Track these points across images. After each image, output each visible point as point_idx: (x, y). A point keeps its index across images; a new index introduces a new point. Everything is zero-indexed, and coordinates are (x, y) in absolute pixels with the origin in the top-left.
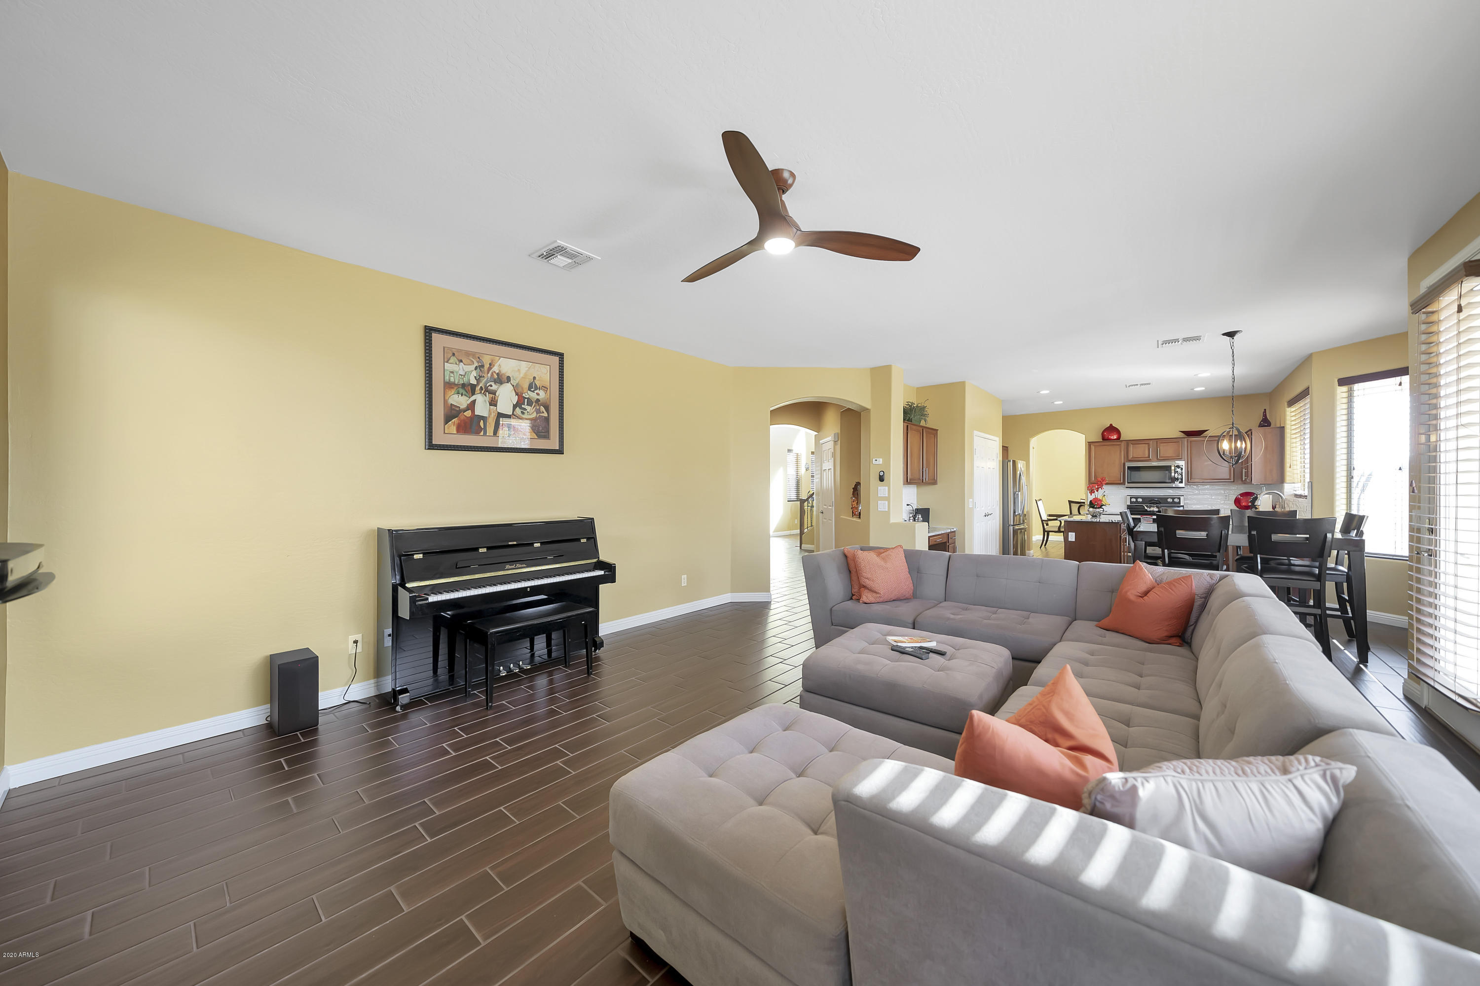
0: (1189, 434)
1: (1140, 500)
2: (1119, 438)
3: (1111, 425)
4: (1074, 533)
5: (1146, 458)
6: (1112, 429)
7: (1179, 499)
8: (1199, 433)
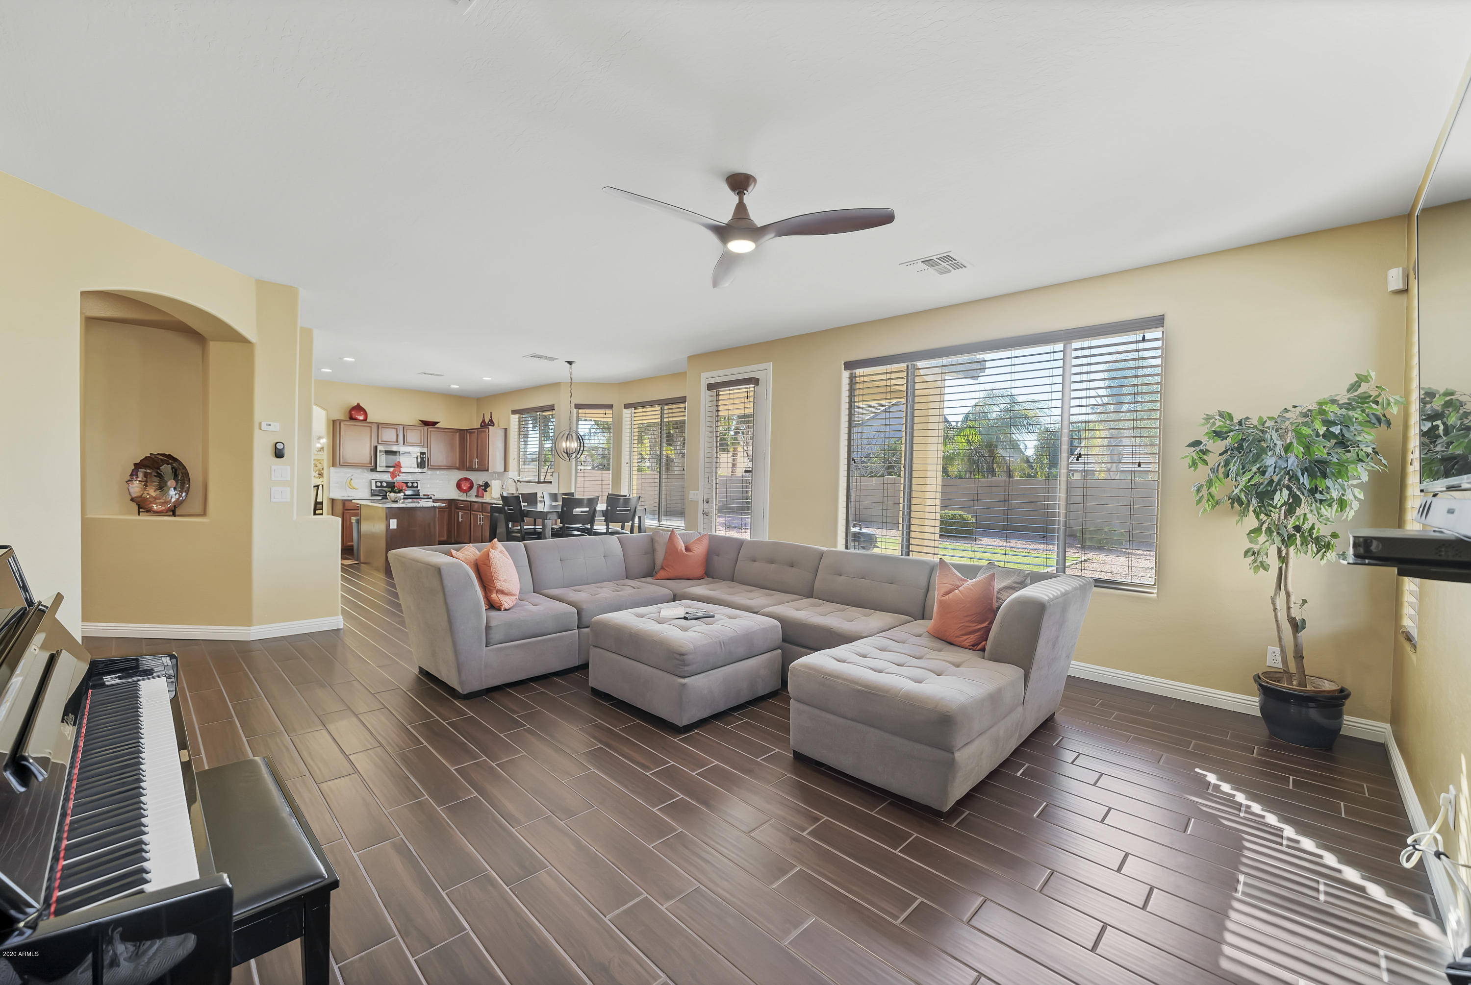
0: (426, 423)
1: (385, 484)
2: (365, 420)
3: (358, 404)
4: (396, 520)
5: (394, 442)
6: (358, 408)
7: (417, 483)
8: (434, 424)
